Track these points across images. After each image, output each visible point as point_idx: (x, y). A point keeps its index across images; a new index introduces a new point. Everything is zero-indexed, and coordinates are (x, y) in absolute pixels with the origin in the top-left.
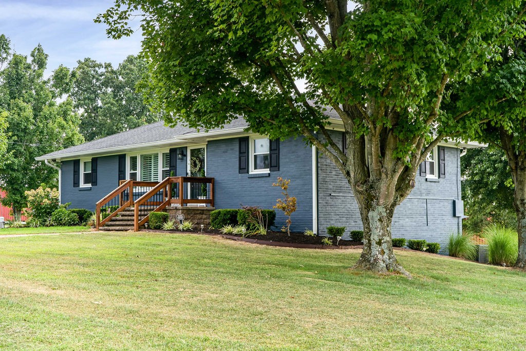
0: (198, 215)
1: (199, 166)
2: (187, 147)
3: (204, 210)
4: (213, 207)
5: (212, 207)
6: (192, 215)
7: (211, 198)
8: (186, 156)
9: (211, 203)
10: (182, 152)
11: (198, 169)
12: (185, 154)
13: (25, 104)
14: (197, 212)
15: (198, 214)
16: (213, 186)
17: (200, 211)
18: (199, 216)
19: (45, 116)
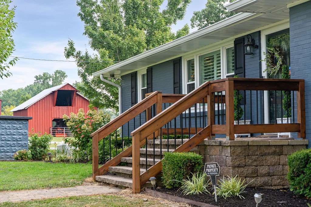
0: (268, 158)
1: (280, 62)
2: (259, 32)
3: (282, 146)
4: (304, 138)
5: (301, 139)
6: (254, 157)
7: (298, 121)
8: (258, 47)
9: (299, 131)
10: (253, 40)
11: (278, 67)
12: (258, 44)
13: (139, 30)
14: (267, 151)
15: (269, 154)
16: (302, 96)
17: (273, 149)
18: (271, 159)
19: (157, 40)
